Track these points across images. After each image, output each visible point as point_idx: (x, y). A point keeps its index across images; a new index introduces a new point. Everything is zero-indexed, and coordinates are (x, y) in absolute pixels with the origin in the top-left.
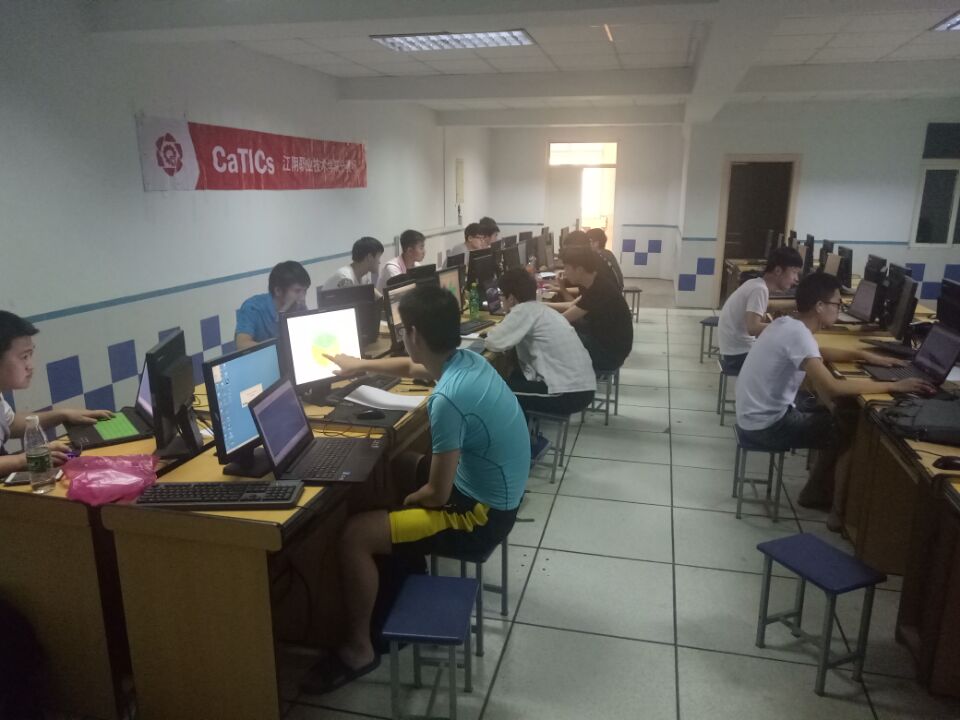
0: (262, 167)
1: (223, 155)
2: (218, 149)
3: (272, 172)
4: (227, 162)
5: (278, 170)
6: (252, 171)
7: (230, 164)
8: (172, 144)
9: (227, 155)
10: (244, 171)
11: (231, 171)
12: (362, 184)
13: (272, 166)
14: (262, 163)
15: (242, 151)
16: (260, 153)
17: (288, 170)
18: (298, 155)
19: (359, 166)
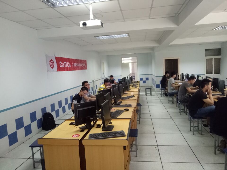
0: (68, 66)
1: (61, 63)
2: (60, 62)
3: (70, 67)
4: (62, 65)
5: (71, 66)
6: (67, 67)
7: (63, 65)
8: (52, 62)
9: (62, 63)
10: (65, 67)
11: (63, 67)
12: (86, 69)
13: (70, 65)
14: (68, 65)
15: (65, 63)
16: (68, 63)
17: (73, 66)
18: (75, 63)
19: (86, 65)
